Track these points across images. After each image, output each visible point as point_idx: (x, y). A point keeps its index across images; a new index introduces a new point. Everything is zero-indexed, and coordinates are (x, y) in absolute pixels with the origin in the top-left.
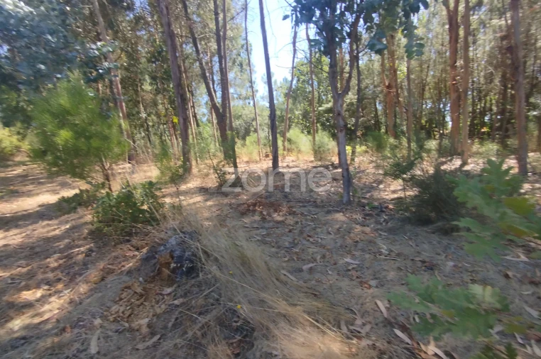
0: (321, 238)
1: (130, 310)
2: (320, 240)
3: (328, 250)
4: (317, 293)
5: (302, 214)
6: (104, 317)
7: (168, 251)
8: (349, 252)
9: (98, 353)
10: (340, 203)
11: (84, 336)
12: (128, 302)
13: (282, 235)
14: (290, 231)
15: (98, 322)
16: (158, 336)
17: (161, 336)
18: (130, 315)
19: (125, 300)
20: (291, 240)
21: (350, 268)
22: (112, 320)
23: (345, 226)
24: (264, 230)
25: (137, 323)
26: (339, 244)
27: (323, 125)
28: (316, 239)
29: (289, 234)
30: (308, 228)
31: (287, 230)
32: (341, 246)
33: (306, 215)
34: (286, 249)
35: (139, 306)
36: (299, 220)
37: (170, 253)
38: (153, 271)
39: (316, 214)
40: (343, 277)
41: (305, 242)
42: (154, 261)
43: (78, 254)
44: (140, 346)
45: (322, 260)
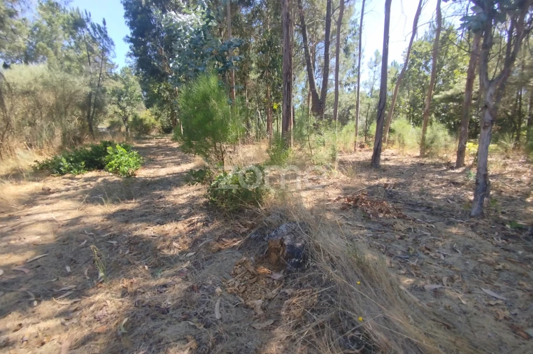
0: (444, 255)
1: (244, 287)
2: (442, 258)
3: (457, 272)
4: (451, 326)
5: (414, 220)
6: (223, 287)
7: (280, 238)
8: (489, 281)
9: (221, 319)
10: (466, 214)
11: (208, 299)
12: (243, 278)
13: (393, 241)
14: (401, 238)
15: (218, 290)
16: (272, 321)
17: (275, 321)
18: (244, 292)
19: (239, 275)
20: (404, 250)
21: (492, 303)
22: (229, 291)
23: (477, 245)
24: (370, 231)
25: (252, 301)
26: (471, 268)
27: (437, 115)
28: (438, 254)
29: (400, 241)
30: (424, 239)
31: (398, 237)
32: (475, 271)
33: (419, 222)
34: (399, 259)
35: (251, 284)
36: (411, 227)
37: (281, 240)
38: (262, 253)
39: (433, 223)
40: (484, 312)
41: (422, 255)
42: (263, 244)
43: (197, 222)
44: (256, 325)
45: (450, 283)
